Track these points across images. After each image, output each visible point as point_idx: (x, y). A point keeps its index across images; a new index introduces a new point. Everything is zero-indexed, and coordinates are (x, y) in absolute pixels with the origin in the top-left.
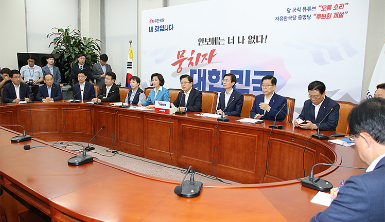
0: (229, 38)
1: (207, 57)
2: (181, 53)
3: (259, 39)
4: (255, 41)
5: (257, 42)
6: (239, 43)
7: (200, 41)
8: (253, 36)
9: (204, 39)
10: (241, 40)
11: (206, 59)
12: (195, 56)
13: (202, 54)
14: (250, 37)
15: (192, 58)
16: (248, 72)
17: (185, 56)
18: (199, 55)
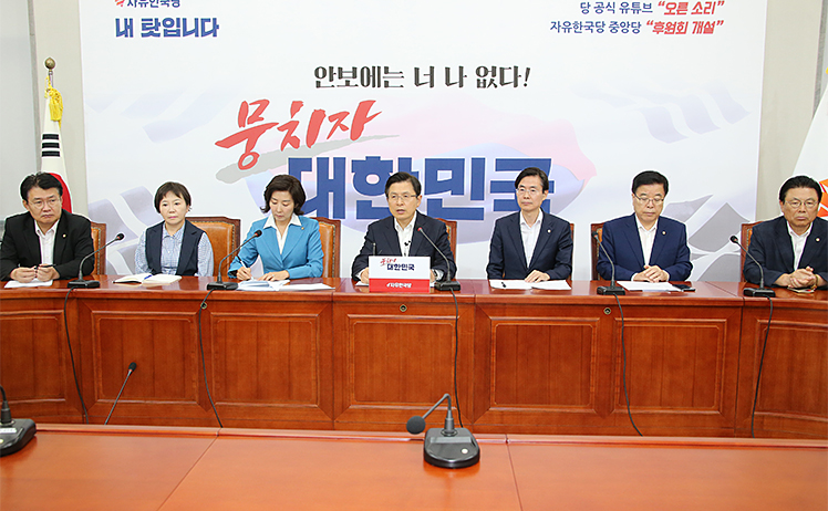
0: (417, 70)
1: (348, 121)
2: (252, 110)
3: (509, 76)
4: (497, 80)
5: (502, 83)
6: (448, 83)
7: (321, 75)
8: (490, 69)
9: (335, 70)
10: (454, 77)
11: (344, 128)
12: (304, 118)
13: (328, 114)
14: (482, 71)
15: (292, 126)
16: (478, 164)
17: (268, 116)
18: (318, 117)
